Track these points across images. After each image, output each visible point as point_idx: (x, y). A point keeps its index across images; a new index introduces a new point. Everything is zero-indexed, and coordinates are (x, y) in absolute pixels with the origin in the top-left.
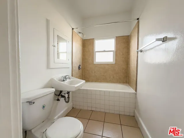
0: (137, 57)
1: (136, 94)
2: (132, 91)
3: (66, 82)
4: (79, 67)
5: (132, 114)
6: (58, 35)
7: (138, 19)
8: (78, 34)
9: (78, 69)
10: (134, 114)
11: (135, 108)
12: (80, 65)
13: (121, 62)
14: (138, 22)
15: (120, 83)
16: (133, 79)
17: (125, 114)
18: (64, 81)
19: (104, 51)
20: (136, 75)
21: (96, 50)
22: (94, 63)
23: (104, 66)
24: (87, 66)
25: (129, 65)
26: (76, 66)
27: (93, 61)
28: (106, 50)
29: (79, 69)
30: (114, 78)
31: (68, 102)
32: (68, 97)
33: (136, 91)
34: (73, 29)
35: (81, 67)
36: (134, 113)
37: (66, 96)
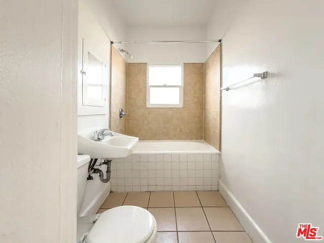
0: (221, 97)
1: (220, 155)
2: (213, 150)
3: (103, 141)
4: (121, 114)
5: (215, 188)
6: (89, 53)
7: (220, 41)
8: (120, 52)
9: (118, 117)
10: (218, 187)
11: (219, 177)
12: (122, 111)
13: (192, 105)
14: (221, 45)
15: (191, 139)
16: (214, 132)
17: (205, 190)
18: (99, 139)
19: (165, 86)
20: (219, 125)
21: (150, 84)
22: (148, 106)
23: (164, 112)
24: (133, 111)
25: (205, 110)
26: (116, 111)
27: (145, 103)
28: (168, 84)
29: (121, 117)
30: (181, 131)
31: (106, 181)
32: (108, 171)
33: (220, 150)
34: (112, 43)
35: (124, 113)
36: (218, 185)
37: (104, 168)
